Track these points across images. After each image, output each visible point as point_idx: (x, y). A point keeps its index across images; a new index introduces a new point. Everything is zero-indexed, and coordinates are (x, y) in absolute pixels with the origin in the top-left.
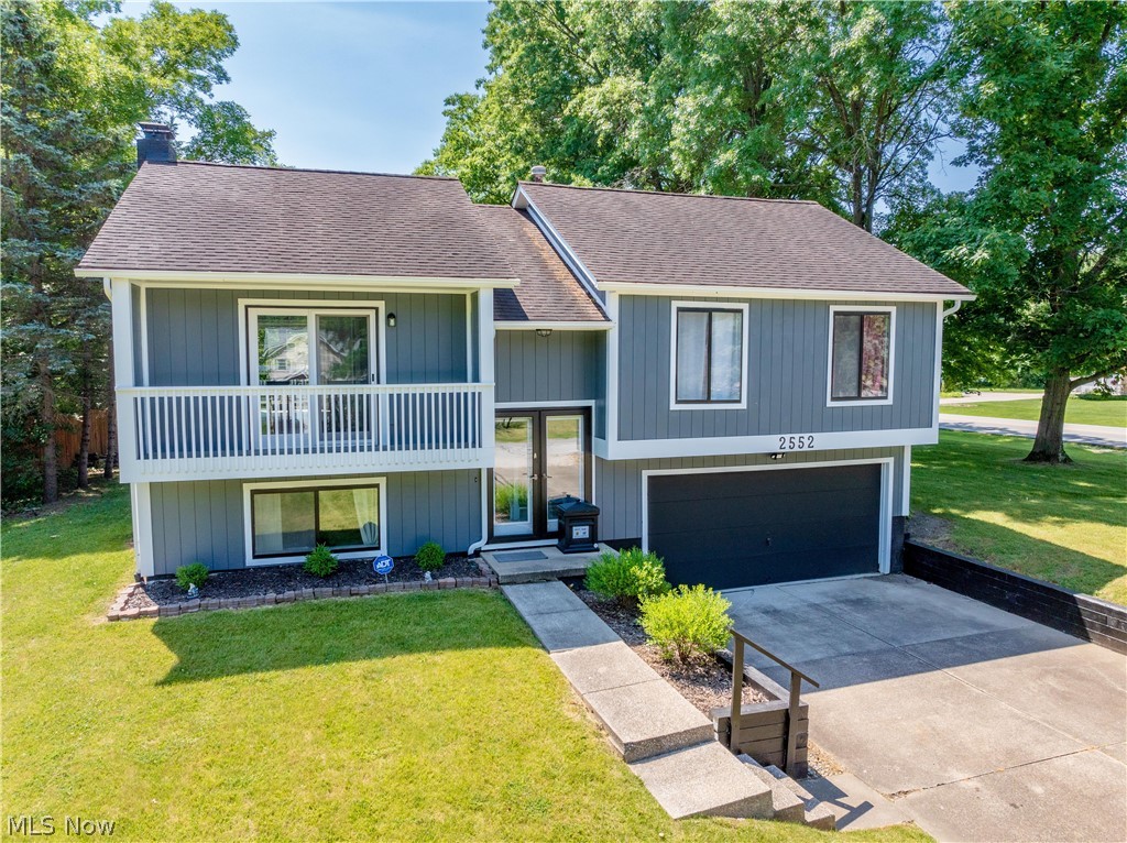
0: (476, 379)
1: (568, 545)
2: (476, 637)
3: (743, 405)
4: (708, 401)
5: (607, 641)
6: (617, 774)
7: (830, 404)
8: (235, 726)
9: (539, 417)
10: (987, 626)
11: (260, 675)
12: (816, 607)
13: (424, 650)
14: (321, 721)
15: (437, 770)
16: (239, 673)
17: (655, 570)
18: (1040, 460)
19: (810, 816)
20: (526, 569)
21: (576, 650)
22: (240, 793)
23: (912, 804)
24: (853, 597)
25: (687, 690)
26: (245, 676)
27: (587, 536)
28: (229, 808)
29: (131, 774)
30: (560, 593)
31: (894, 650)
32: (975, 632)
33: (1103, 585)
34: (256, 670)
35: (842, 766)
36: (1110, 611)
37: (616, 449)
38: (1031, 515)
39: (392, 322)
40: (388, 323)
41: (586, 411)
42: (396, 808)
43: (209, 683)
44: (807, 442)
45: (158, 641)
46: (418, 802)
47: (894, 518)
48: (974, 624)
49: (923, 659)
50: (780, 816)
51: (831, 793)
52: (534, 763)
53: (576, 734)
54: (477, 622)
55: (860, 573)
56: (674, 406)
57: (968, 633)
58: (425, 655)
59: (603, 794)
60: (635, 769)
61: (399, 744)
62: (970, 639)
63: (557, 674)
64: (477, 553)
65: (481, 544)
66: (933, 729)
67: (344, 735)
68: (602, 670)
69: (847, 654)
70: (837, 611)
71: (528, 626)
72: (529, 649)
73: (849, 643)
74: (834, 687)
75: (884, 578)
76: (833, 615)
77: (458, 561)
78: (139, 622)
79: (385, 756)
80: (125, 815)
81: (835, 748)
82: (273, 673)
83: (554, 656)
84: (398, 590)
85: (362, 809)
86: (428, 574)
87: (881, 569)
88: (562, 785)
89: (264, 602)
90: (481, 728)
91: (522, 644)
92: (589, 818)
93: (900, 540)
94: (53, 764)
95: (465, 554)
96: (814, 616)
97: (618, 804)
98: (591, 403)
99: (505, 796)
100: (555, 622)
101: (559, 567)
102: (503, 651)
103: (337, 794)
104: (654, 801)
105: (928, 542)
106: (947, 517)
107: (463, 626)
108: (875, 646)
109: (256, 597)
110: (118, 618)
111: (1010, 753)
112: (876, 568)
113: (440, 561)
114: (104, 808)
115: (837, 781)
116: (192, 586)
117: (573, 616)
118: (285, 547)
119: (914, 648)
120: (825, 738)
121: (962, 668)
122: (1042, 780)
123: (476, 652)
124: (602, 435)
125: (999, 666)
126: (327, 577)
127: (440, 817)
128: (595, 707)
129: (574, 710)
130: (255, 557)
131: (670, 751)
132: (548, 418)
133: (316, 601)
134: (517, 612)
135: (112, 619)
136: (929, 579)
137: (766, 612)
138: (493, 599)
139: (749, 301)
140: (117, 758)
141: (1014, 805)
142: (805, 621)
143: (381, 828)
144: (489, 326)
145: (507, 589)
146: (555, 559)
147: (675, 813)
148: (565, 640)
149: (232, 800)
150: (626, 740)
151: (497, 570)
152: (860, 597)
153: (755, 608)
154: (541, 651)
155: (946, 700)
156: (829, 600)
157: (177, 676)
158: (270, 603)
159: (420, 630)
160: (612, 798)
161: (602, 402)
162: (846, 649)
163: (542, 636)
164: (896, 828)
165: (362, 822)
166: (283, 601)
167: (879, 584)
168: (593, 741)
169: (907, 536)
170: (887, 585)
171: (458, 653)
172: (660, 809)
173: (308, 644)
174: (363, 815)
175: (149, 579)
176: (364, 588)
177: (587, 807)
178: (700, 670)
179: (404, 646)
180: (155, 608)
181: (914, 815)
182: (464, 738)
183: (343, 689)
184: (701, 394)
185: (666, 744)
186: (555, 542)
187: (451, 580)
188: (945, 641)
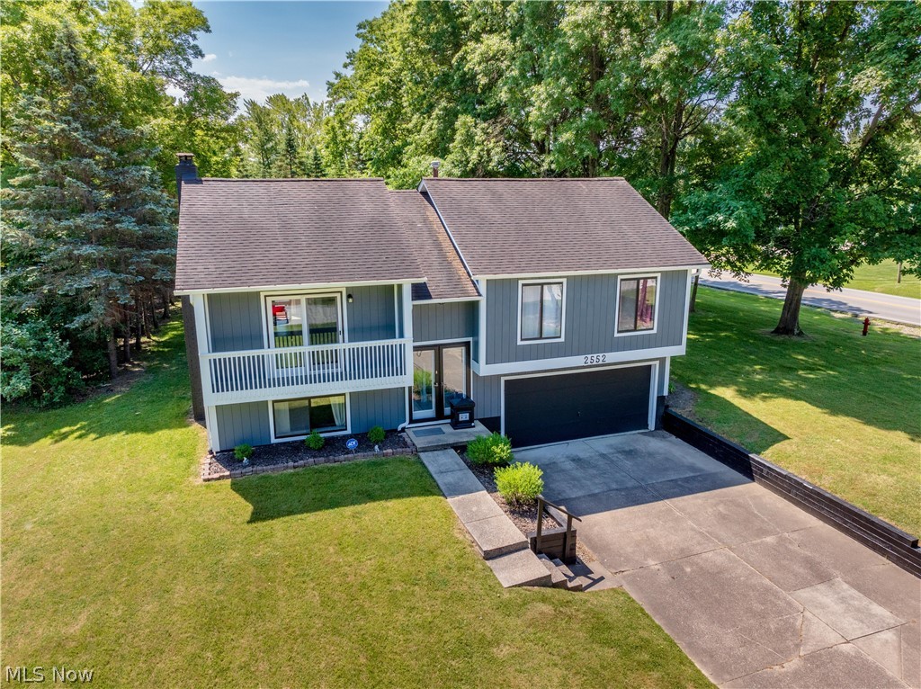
0: (402, 336)
1: (456, 424)
2: (408, 490)
3: (562, 339)
4: (541, 338)
5: (478, 491)
6: (480, 566)
7: (616, 335)
8: (295, 545)
9: (438, 350)
10: (700, 470)
11: (299, 516)
12: (603, 456)
13: (381, 500)
14: (336, 542)
15: (395, 566)
16: (288, 515)
17: (505, 448)
18: (782, 333)
19: (570, 585)
20: (432, 442)
21: (461, 496)
22: (308, 579)
23: (624, 577)
24: (627, 449)
25: (516, 521)
26: (291, 517)
27: (468, 419)
28: (304, 586)
29: (254, 571)
30: (451, 458)
31: (641, 487)
32: (692, 474)
33: (767, 448)
34: (295, 513)
35: (595, 557)
36: (764, 466)
37: (484, 369)
38: (750, 391)
39: (351, 300)
40: (348, 301)
41: (467, 344)
42: (379, 584)
43: (274, 521)
44: (601, 359)
45: (237, 495)
46: (389, 582)
47: (658, 397)
48: (692, 468)
49: (656, 494)
50: (555, 586)
51: (586, 572)
52: (441, 562)
53: (461, 546)
54: (407, 480)
55: (636, 430)
56: (520, 343)
57: (688, 475)
58: (383, 502)
59: (473, 577)
60: (488, 563)
61: (376, 552)
62: (687, 480)
63: (451, 512)
64: (403, 430)
65: (406, 424)
66: (648, 537)
67: (349, 549)
68: (474, 509)
69: (614, 490)
70: (615, 459)
71: (435, 481)
72: (436, 497)
73: (617, 482)
74: (602, 511)
75: (651, 434)
76: (612, 462)
77: (392, 436)
78: (221, 482)
79: (370, 559)
80: (258, 590)
81: (594, 548)
82: (305, 515)
83: (449, 500)
84: (361, 458)
85: (364, 585)
86: (376, 447)
87: (649, 427)
88: (454, 572)
89: (287, 467)
90: (414, 544)
91: (433, 494)
92: (466, 588)
93: (662, 410)
94: (216, 567)
95: (396, 430)
96: (601, 463)
97: (480, 581)
98: (470, 339)
99: (428, 578)
100: (449, 478)
101: (452, 440)
102: (422, 499)
103: (351, 579)
104: (497, 579)
105: (679, 411)
106: (698, 390)
107: (400, 482)
108: (630, 484)
109: (282, 465)
110: (209, 480)
111: (682, 550)
112: (646, 426)
113: (382, 438)
114: (248, 587)
115: (590, 566)
116: (245, 459)
117: (459, 474)
118: (291, 430)
119: (653, 486)
120: (589, 542)
121: (676, 499)
122: (692, 565)
123: (408, 499)
124: (476, 360)
125: (697, 498)
126: (319, 450)
127: (399, 589)
128: (470, 531)
129: (460, 533)
130: (276, 438)
131: (506, 554)
132: (444, 350)
133: (316, 467)
134: (428, 471)
135: (205, 480)
136: (678, 436)
137: (573, 460)
138: (414, 463)
139: (567, 277)
140: (245, 563)
141: (673, 578)
142: (595, 467)
143: (373, 594)
144: (408, 304)
145: (422, 455)
146: (449, 434)
147: (505, 585)
148: (456, 490)
149: (304, 582)
150: (485, 549)
151: (416, 443)
152: (631, 448)
153: (567, 457)
154: (442, 498)
155: (659, 519)
156: (611, 451)
157: (256, 518)
158: (291, 468)
159: (377, 486)
160: (477, 578)
161: (476, 338)
162: (614, 486)
163: (442, 487)
164: (613, 589)
165: (364, 591)
166: (298, 467)
167: (646, 438)
168: (469, 549)
169: (667, 407)
170: (651, 439)
171: (399, 501)
172: (499, 583)
173: (319, 496)
174: (364, 588)
175: (217, 453)
176: (342, 457)
177: (465, 582)
178: (525, 508)
179: (370, 497)
180: (228, 473)
181: (624, 583)
182: (407, 549)
183: (344, 523)
184: (537, 335)
185: (504, 551)
186: (449, 421)
187: (390, 451)
188: (672, 480)
